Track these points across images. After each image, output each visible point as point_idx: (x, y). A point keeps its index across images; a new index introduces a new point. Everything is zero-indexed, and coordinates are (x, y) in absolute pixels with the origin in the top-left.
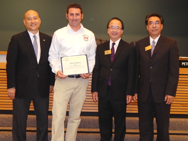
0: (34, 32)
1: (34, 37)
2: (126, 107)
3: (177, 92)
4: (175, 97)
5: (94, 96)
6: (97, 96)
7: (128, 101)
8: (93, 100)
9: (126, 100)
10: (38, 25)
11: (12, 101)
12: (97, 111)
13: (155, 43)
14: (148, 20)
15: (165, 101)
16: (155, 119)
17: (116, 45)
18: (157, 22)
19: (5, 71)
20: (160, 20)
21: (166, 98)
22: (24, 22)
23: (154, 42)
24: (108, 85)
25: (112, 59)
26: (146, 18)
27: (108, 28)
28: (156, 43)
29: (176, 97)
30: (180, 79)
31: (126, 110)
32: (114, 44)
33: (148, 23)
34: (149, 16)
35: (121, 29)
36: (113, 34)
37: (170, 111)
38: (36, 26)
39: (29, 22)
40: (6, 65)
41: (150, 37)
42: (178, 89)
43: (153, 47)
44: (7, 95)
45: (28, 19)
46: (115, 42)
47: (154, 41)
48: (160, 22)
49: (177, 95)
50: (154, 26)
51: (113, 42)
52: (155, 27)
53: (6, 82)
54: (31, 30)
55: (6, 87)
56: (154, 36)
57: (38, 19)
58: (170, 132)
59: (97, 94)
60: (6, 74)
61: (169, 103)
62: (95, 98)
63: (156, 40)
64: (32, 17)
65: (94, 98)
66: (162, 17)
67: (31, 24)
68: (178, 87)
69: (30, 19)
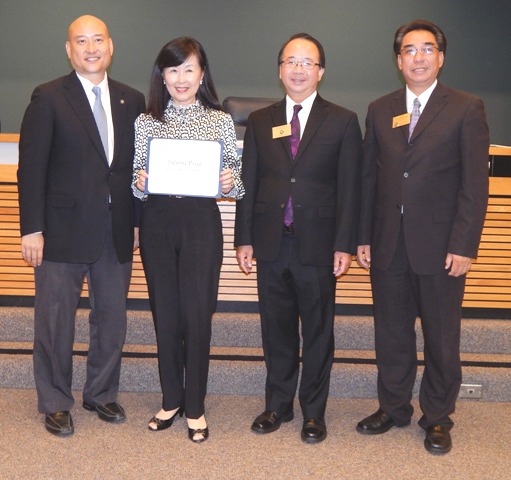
2: (334, 289)
3: (481, 246)
4: (474, 261)
5: (242, 256)
6: (250, 257)
7: (340, 269)
8: (241, 268)
11: (32, 270)
12: (256, 299)
13: (420, 105)
14: (402, 40)
16: (418, 322)
17: (305, 112)
18: (428, 47)
19: (15, 188)
20: (437, 40)
22: (68, 50)
23: (417, 103)
25: (294, 150)
26: (397, 35)
27: (280, 63)
29: (479, 260)
30: (489, 209)
31: (334, 296)
32: (298, 109)
33: (402, 48)
34: (404, 30)
35: (317, 67)
36: (293, 80)
37: (461, 300)
38: (100, 60)
39: (81, 49)
40: (16, 172)
41: (408, 89)
42: (483, 238)
43: (413, 117)
44: (19, 255)
45: (78, 42)
46: (302, 104)
47: (418, 100)
48: (436, 45)
49: (480, 253)
51: (295, 104)
52: (423, 61)
53: (18, 218)
54: (85, 71)
55: (18, 233)
57: (105, 41)
58: (463, 357)
59: (250, 252)
62: (246, 263)
64: (88, 35)
65: (243, 263)
67: (85, 56)
68: (485, 231)
69: (82, 41)
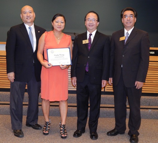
0: (30, 24)
1: (30, 28)
5: (73, 81)
7: (103, 85)
9: (101, 85)
10: (33, 19)
13: (128, 34)
15: (135, 85)
17: (93, 36)
18: (131, 16)
21: (136, 83)
24: (86, 71)
28: (130, 34)
33: (123, 16)
34: (124, 10)
35: (97, 21)
38: (31, 19)
39: (25, 15)
43: (126, 38)
45: (24, 13)
50: (128, 19)
52: (130, 20)
56: (128, 28)
57: (33, 13)
59: (76, 80)
60: (6, 60)
61: (139, 88)
63: (130, 32)
64: (27, 11)
66: (136, 11)
